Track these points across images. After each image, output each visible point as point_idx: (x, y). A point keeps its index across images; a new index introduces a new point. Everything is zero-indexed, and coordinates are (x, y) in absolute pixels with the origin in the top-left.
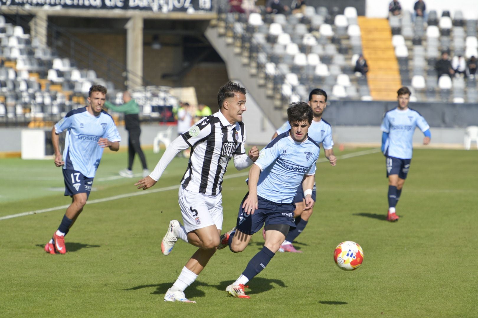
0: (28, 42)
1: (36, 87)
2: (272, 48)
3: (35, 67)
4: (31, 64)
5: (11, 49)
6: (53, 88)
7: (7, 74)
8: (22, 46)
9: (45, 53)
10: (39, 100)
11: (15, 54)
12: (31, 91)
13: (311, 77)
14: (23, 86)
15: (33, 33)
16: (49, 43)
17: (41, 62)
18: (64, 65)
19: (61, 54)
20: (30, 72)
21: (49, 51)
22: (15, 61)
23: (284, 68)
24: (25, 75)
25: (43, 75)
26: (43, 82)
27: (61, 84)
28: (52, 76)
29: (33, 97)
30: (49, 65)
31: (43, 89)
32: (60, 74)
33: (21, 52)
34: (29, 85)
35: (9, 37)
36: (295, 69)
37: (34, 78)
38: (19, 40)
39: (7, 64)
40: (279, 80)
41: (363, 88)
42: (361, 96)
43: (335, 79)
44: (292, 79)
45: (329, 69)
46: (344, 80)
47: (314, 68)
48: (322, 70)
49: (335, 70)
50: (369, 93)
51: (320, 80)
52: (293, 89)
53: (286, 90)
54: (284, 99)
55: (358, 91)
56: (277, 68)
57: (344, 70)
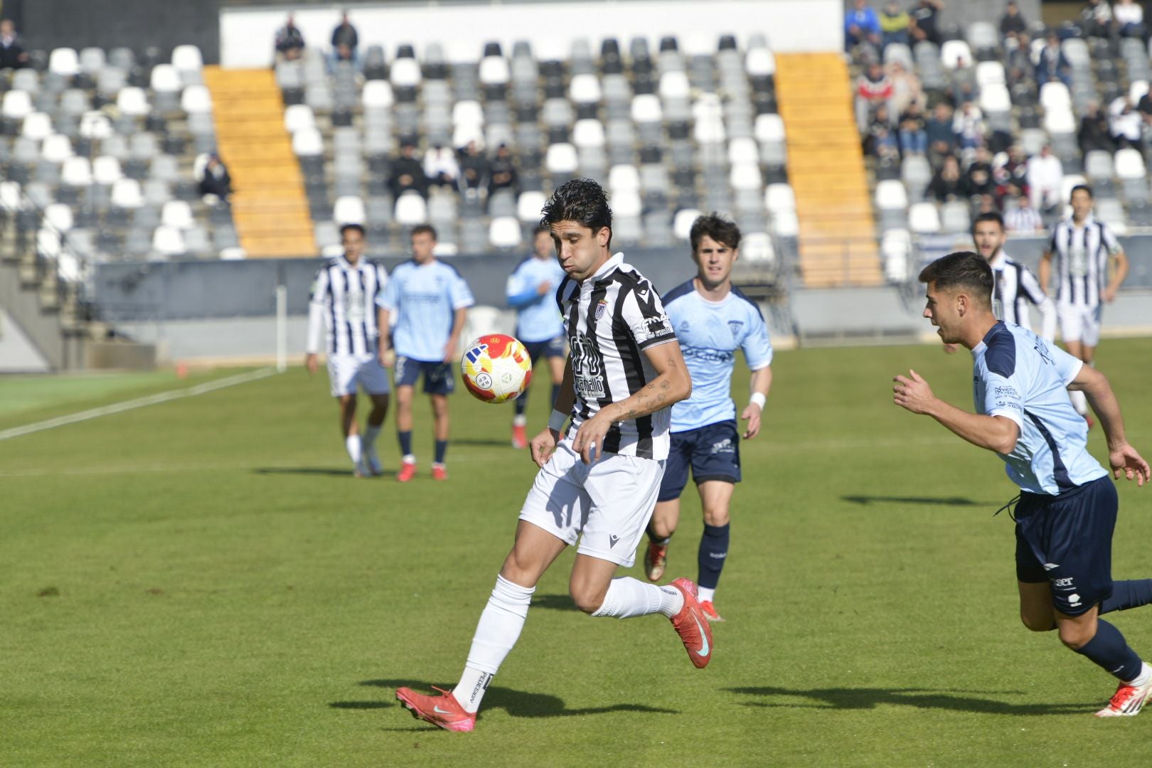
2: (11, 148)
13: (102, 210)
23: (40, 193)
36: (65, 194)
40: (30, 220)
41: (223, 231)
42: (218, 250)
43: (158, 213)
44: (59, 217)
45: (142, 191)
46: (178, 214)
47: (109, 189)
48: (127, 194)
49: (158, 191)
50: (237, 242)
51: (123, 216)
52: (63, 239)
53: (47, 244)
54: (43, 264)
55: (211, 237)
56: (23, 192)
57: (178, 192)
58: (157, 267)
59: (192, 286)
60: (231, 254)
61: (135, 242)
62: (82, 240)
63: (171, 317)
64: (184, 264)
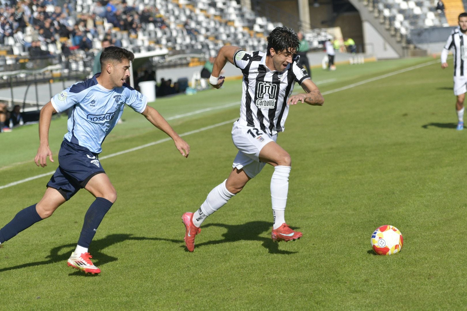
0: (240, 9)
1: (248, 36)
3: (246, 24)
4: (244, 22)
5: (230, 14)
6: (258, 36)
7: (230, 29)
8: (237, 12)
9: (251, 15)
10: (250, 43)
11: (233, 17)
12: (245, 38)
13: (411, 15)
14: (240, 36)
15: (242, 3)
16: (253, 9)
17: (249, 21)
18: (263, 21)
19: (260, 14)
20: (244, 27)
21: (253, 13)
22: (233, 21)
24: (240, 29)
25: (251, 28)
26: (252, 33)
27: (262, 33)
28: (257, 28)
29: (247, 42)
30: (254, 22)
31: (253, 36)
32: (261, 27)
33: (237, 15)
34: (244, 35)
35: (228, 7)
36: (401, 11)
37: (246, 31)
38: (235, 9)
39: (229, 24)
40: (392, 19)
41: (443, 19)
42: (442, 24)
43: (425, 15)
44: (400, 17)
45: (422, 10)
46: (431, 15)
47: (412, 10)
48: (417, 11)
49: (425, 10)
50: (447, 22)
51: (417, 17)
52: (401, 23)
53: (397, 24)
54: (396, 30)
55: (440, 21)
56: (390, 11)
57: (431, 9)
58: (426, 30)
59: (436, 34)
60: (446, 25)
61: (420, 23)
62: (406, 23)
63: (431, 42)
64: (433, 28)
